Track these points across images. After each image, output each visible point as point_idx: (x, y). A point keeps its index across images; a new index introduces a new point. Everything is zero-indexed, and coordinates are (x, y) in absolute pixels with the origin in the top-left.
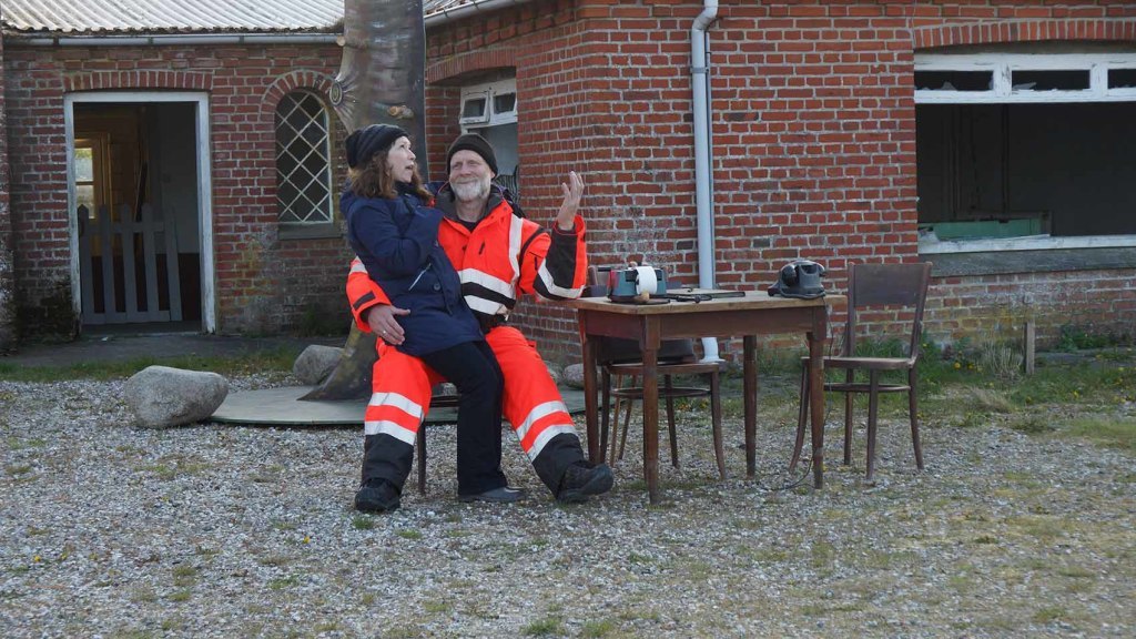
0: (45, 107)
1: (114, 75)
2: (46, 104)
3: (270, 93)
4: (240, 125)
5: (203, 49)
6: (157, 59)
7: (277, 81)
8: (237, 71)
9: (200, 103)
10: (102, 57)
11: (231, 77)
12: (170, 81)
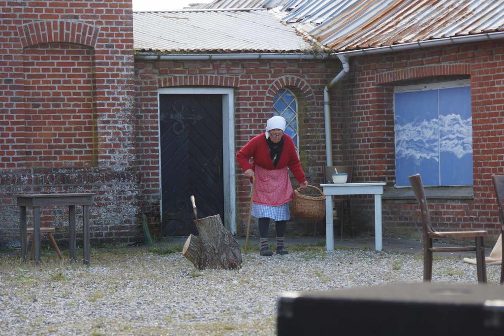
0: (147, 97)
1: (186, 77)
2: (147, 95)
3: (271, 90)
4: (254, 109)
5: (235, 62)
6: (209, 69)
7: (274, 82)
8: (253, 76)
9: (227, 95)
10: (180, 67)
11: (249, 79)
12: (216, 82)
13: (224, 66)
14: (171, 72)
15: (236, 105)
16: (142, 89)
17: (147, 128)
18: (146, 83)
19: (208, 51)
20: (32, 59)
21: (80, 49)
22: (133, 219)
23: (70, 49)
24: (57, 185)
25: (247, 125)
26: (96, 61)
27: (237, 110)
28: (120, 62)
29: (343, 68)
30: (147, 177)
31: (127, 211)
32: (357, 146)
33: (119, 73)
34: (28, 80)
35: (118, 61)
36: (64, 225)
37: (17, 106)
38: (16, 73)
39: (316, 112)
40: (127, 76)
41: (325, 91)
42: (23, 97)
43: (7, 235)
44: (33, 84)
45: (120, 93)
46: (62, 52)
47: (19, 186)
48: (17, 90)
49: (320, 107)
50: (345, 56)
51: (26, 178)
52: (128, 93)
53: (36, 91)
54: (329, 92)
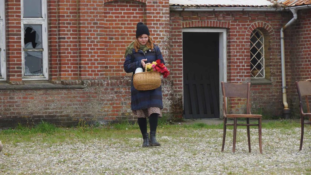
0: (176, 34)
1: (199, 22)
2: (176, 33)
3: (249, 29)
4: (239, 41)
5: (228, 13)
6: (212, 17)
7: (251, 25)
8: (238, 21)
9: (222, 33)
10: (195, 16)
11: (236, 23)
12: (217, 25)
13: (221, 15)
14: (190, 18)
15: (227, 39)
16: (172, 29)
17: (175, 52)
18: (175, 25)
19: (212, 6)
20: (109, 10)
21: (137, 4)
22: (168, 108)
23: (131, 4)
24: (124, 87)
25: (235, 52)
26: (147, 11)
27: (229, 42)
28: (161, 12)
29: (293, 17)
30: (176, 83)
31: (165, 103)
32: (301, 65)
33: (160, 19)
34: (107, 23)
35: (160, 12)
36: (128, 111)
37: (100, 38)
38: (99, 18)
39: (275, 44)
40: (165, 21)
41: (281, 31)
42: (104, 33)
43: (94, 117)
44: (109, 25)
45: (161, 31)
46: (127, 6)
47: (101, 87)
48: (100, 29)
49: (278, 40)
50: (295, 9)
51: (106, 82)
52: (166, 31)
53: (111, 29)
54: (284, 31)
